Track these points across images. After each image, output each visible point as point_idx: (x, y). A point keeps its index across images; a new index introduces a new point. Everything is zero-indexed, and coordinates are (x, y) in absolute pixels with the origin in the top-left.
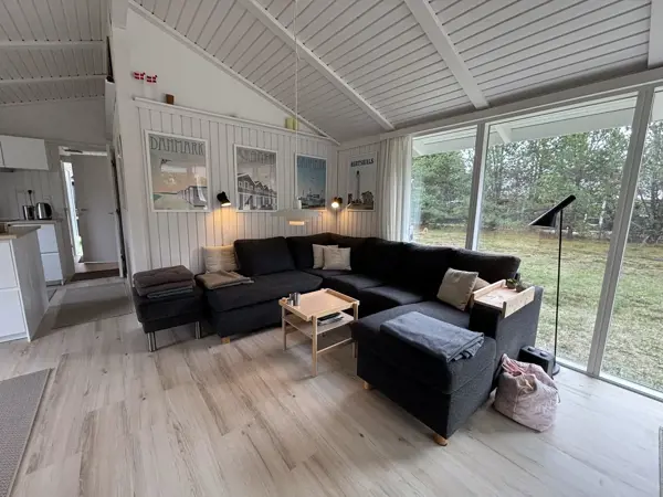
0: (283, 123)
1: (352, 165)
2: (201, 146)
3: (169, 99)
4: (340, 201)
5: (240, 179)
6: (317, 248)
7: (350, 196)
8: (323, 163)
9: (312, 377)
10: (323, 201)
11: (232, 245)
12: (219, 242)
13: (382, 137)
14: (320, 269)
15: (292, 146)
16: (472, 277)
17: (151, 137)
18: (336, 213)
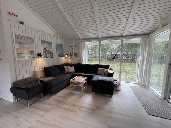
0: (53, 34)
1: (70, 46)
2: (32, 39)
3: (22, 23)
4: (67, 55)
5: (43, 49)
6: (66, 67)
7: (70, 54)
8: (62, 45)
9: (82, 96)
10: (63, 55)
11: (42, 69)
12: (38, 69)
13: (79, 41)
14: (68, 72)
15: (56, 41)
16: (104, 69)
17: (16, 35)
18: (66, 58)
